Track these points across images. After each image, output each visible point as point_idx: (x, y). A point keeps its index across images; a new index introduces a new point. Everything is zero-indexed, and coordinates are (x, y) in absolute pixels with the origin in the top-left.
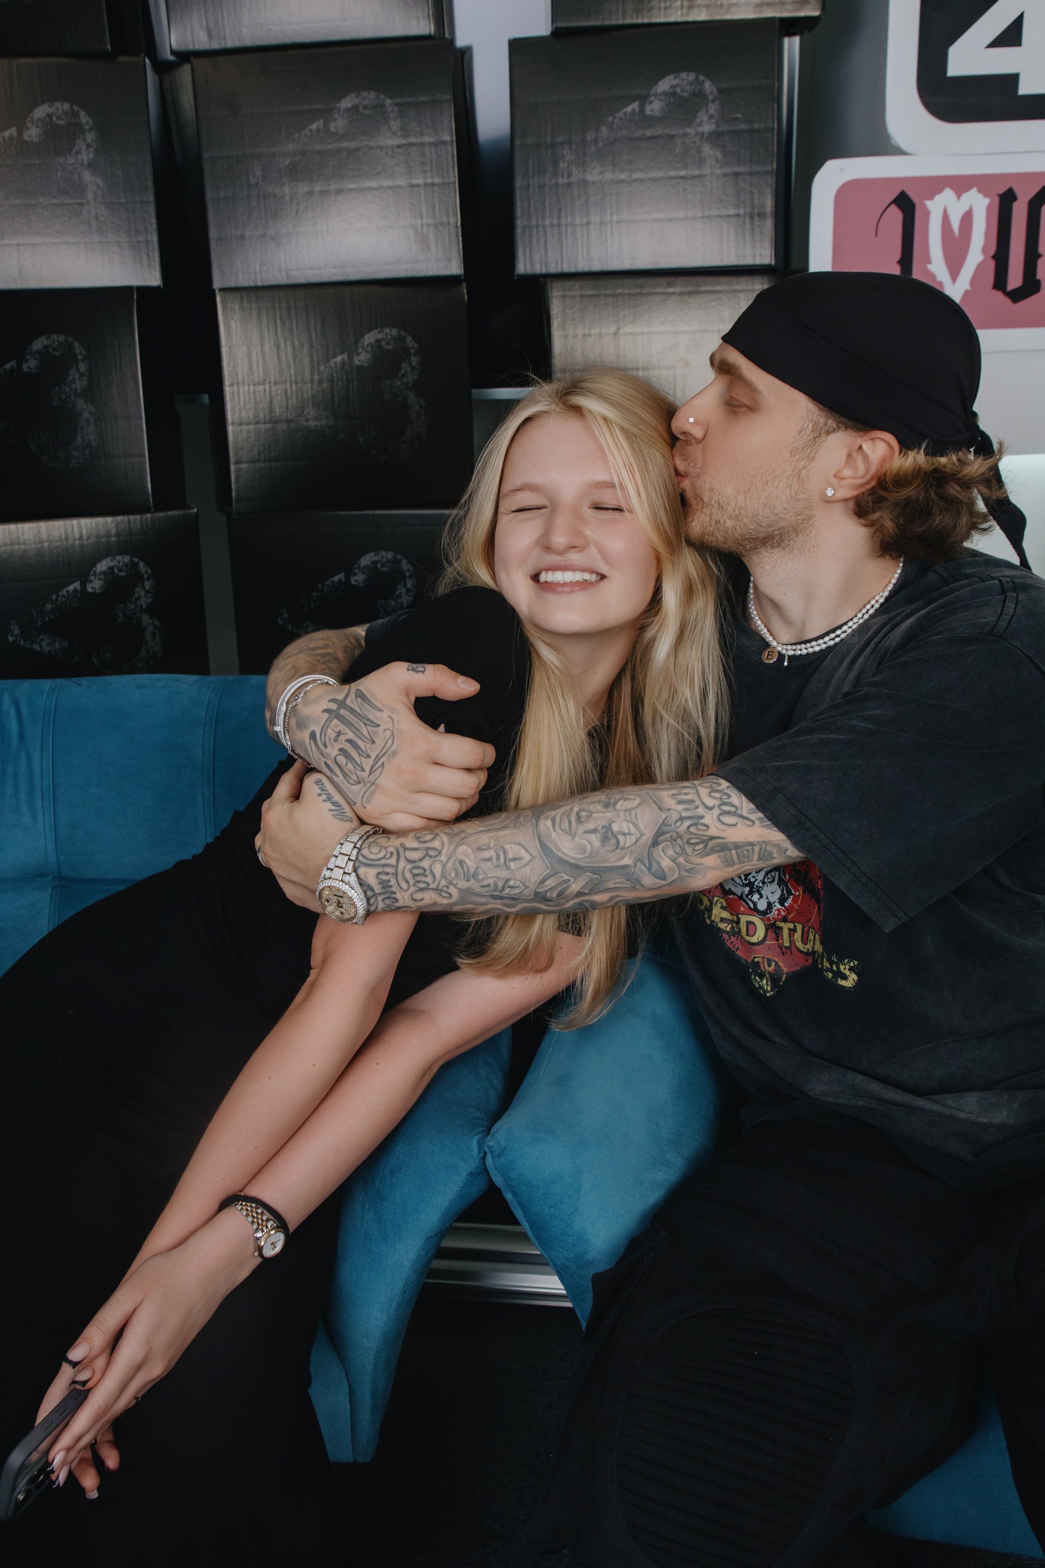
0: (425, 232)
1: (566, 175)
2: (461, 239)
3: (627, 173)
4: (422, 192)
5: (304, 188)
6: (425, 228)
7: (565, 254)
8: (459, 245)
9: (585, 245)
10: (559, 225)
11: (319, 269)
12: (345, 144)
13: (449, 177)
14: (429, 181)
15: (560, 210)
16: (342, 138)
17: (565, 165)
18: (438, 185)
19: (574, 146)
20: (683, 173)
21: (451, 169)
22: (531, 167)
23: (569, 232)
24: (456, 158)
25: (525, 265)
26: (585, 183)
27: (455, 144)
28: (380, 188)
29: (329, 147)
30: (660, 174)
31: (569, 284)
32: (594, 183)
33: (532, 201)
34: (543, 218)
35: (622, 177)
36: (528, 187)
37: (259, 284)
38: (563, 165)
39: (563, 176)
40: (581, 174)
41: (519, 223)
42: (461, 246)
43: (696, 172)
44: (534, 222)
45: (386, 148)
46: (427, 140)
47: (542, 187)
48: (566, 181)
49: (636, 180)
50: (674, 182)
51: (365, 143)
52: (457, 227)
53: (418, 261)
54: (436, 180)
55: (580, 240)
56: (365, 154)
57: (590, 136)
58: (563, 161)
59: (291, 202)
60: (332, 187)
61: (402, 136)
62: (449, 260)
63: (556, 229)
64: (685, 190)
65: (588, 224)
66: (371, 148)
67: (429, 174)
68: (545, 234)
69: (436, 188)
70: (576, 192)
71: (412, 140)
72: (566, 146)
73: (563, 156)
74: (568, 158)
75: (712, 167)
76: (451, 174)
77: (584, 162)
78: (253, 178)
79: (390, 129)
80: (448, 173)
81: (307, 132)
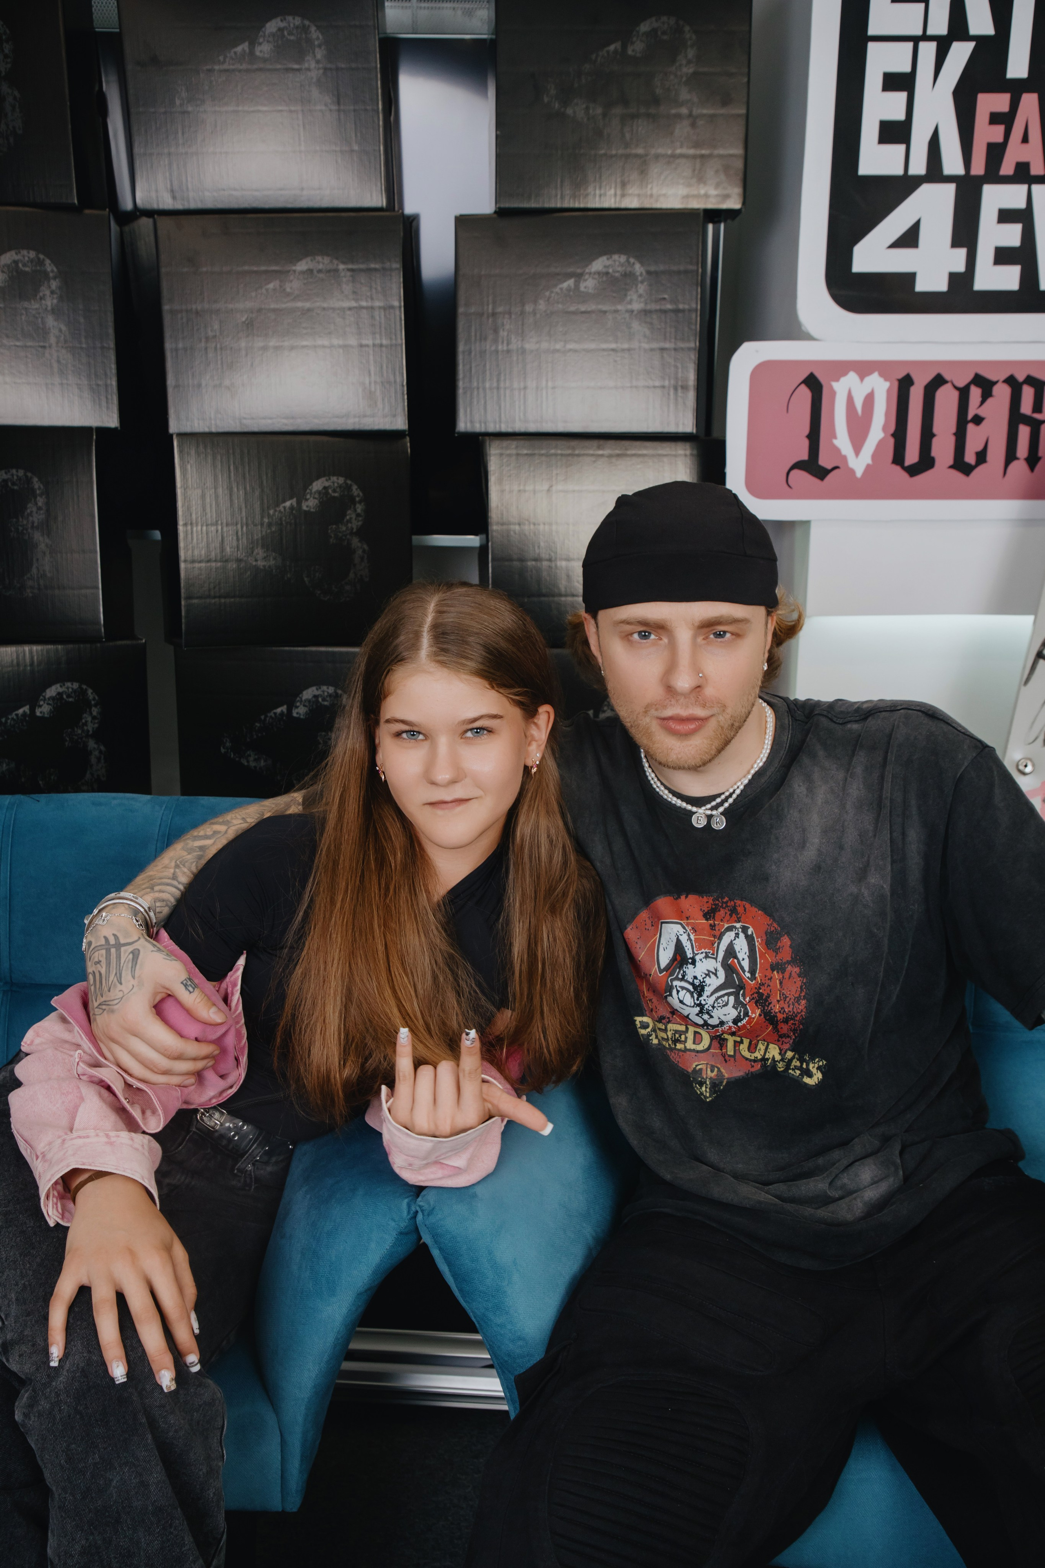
0: (373, 389)
1: (505, 342)
2: (406, 397)
3: (562, 344)
4: (371, 352)
5: (259, 343)
6: (373, 385)
7: (503, 415)
8: (404, 402)
9: (522, 408)
10: (498, 388)
11: (271, 418)
12: (299, 304)
13: (396, 339)
14: (378, 342)
15: (499, 375)
16: (296, 298)
17: (505, 334)
18: (386, 346)
19: (513, 317)
20: (613, 346)
21: (399, 332)
22: (473, 334)
23: (507, 395)
24: (403, 322)
25: (466, 423)
26: (523, 351)
27: (403, 309)
28: (332, 346)
29: (284, 306)
30: (592, 346)
31: (505, 443)
32: (532, 351)
33: (473, 365)
34: (484, 381)
35: (558, 346)
36: (470, 352)
37: (214, 430)
38: (503, 334)
39: (503, 342)
40: (519, 342)
41: (461, 384)
42: (406, 404)
43: (626, 346)
44: (475, 384)
45: (339, 309)
46: (377, 304)
47: (483, 353)
48: (505, 348)
49: (570, 350)
50: (605, 353)
51: (318, 304)
52: (403, 386)
53: (365, 416)
54: (384, 342)
55: (517, 403)
56: (318, 314)
57: (529, 308)
58: (503, 330)
59: (247, 355)
60: (286, 344)
61: (354, 299)
62: (394, 416)
63: (495, 391)
64: (615, 361)
65: (525, 388)
66: (324, 309)
67: (378, 336)
68: (485, 397)
69: (384, 349)
70: (515, 358)
71: (364, 304)
72: (507, 316)
73: (503, 325)
74: (507, 327)
75: (640, 342)
76: (399, 336)
77: (523, 332)
78: (211, 331)
79: (343, 292)
80: (396, 336)
81: (264, 291)
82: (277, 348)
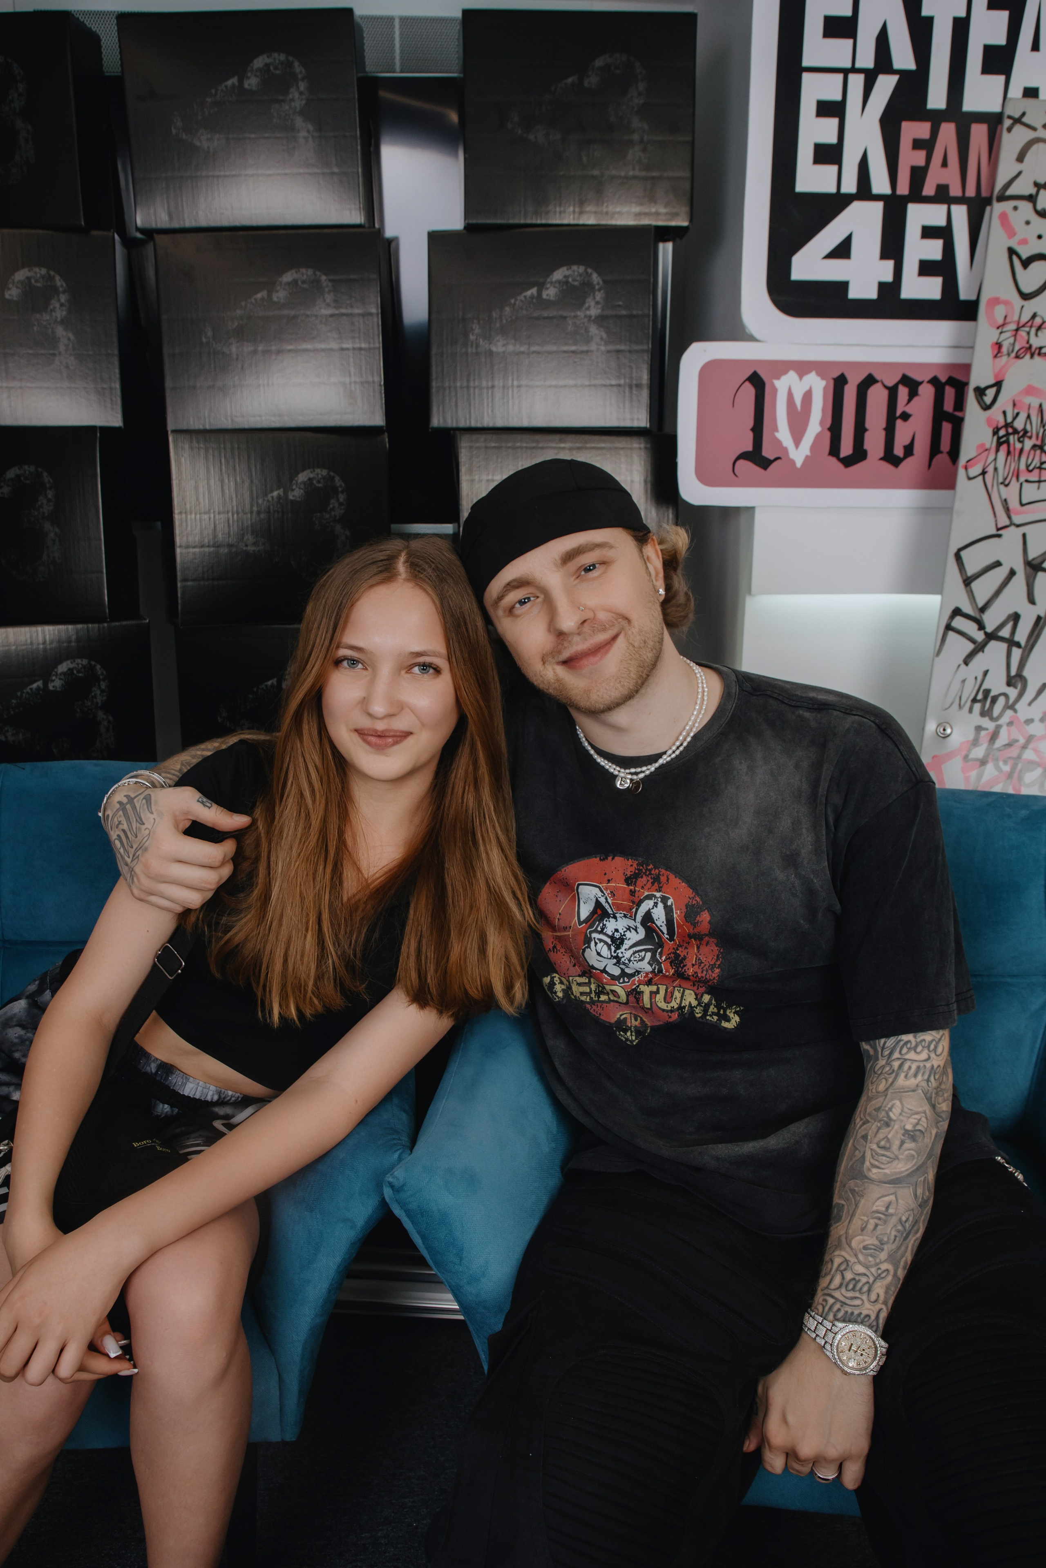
0: (353, 389)
1: (474, 345)
2: (383, 395)
3: (526, 346)
4: (351, 355)
5: (248, 348)
6: (353, 385)
7: (472, 412)
9: (490, 404)
10: (468, 387)
11: (260, 416)
12: (285, 312)
13: (374, 343)
14: (357, 345)
15: (469, 375)
16: (283, 307)
17: (474, 337)
18: (365, 349)
19: (481, 322)
20: (573, 348)
21: (376, 337)
22: (445, 337)
23: (477, 393)
24: (380, 328)
25: (439, 420)
26: (491, 353)
27: (380, 316)
28: (315, 350)
29: (271, 314)
30: (554, 348)
31: (475, 437)
32: (499, 353)
33: (445, 366)
34: (455, 381)
35: (523, 349)
36: (442, 354)
37: (208, 427)
38: (472, 337)
39: (472, 346)
40: (487, 345)
41: (434, 384)
42: (383, 401)
43: (584, 348)
44: (447, 384)
45: (321, 316)
46: (356, 311)
47: (454, 354)
48: (474, 351)
49: (534, 352)
50: (566, 355)
51: (302, 312)
52: (380, 385)
53: (346, 413)
54: (363, 345)
55: (486, 399)
56: (302, 321)
57: (495, 314)
58: (473, 334)
59: (237, 359)
60: (273, 348)
61: (335, 307)
62: (373, 413)
63: (465, 390)
64: (575, 362)
65: (493, 387)
66: (308, 316)
67: (357, 340)
68: (456, 394)
69: (363, 352)
70: (483, 360)
71: (343, 311)
72: (475, 322)
73: (472, 329)
74: (476, 331)
75: (597, 345)
76: (376, 340)
77: (490, 335)
78: (205, 337)
79: (325, 301)
80: (373, 340)
81: (253, 300)
82: (265, 352)
